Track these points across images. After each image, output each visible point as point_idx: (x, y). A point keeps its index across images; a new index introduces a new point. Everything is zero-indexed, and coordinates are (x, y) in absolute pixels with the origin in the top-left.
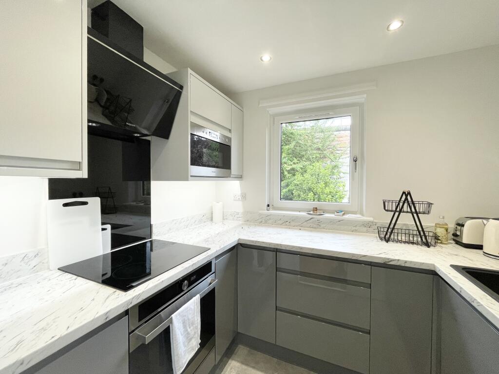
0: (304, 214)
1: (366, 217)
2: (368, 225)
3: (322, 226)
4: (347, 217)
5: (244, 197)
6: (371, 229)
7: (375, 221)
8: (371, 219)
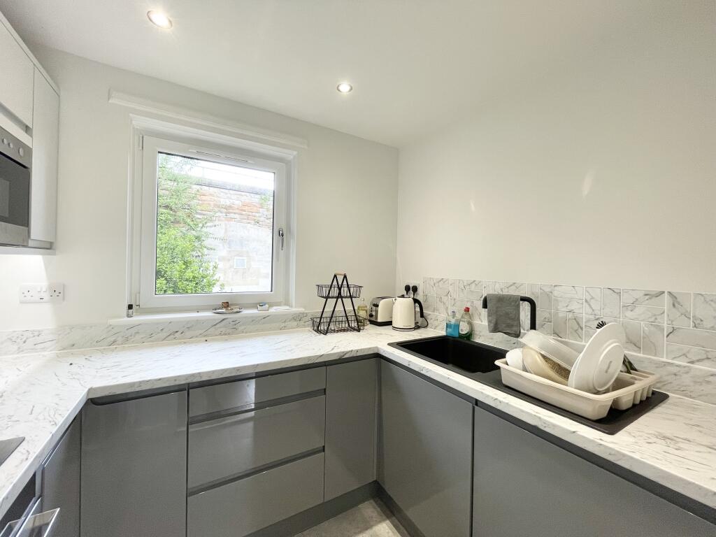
0: (209, 314)
1: (295, 307)
2: (298, 318)
3: (241, 328)
4: (273, 310)
5: (58, 293)
6: (302, 322)
7: (306, 312)
8: (302, 310)
